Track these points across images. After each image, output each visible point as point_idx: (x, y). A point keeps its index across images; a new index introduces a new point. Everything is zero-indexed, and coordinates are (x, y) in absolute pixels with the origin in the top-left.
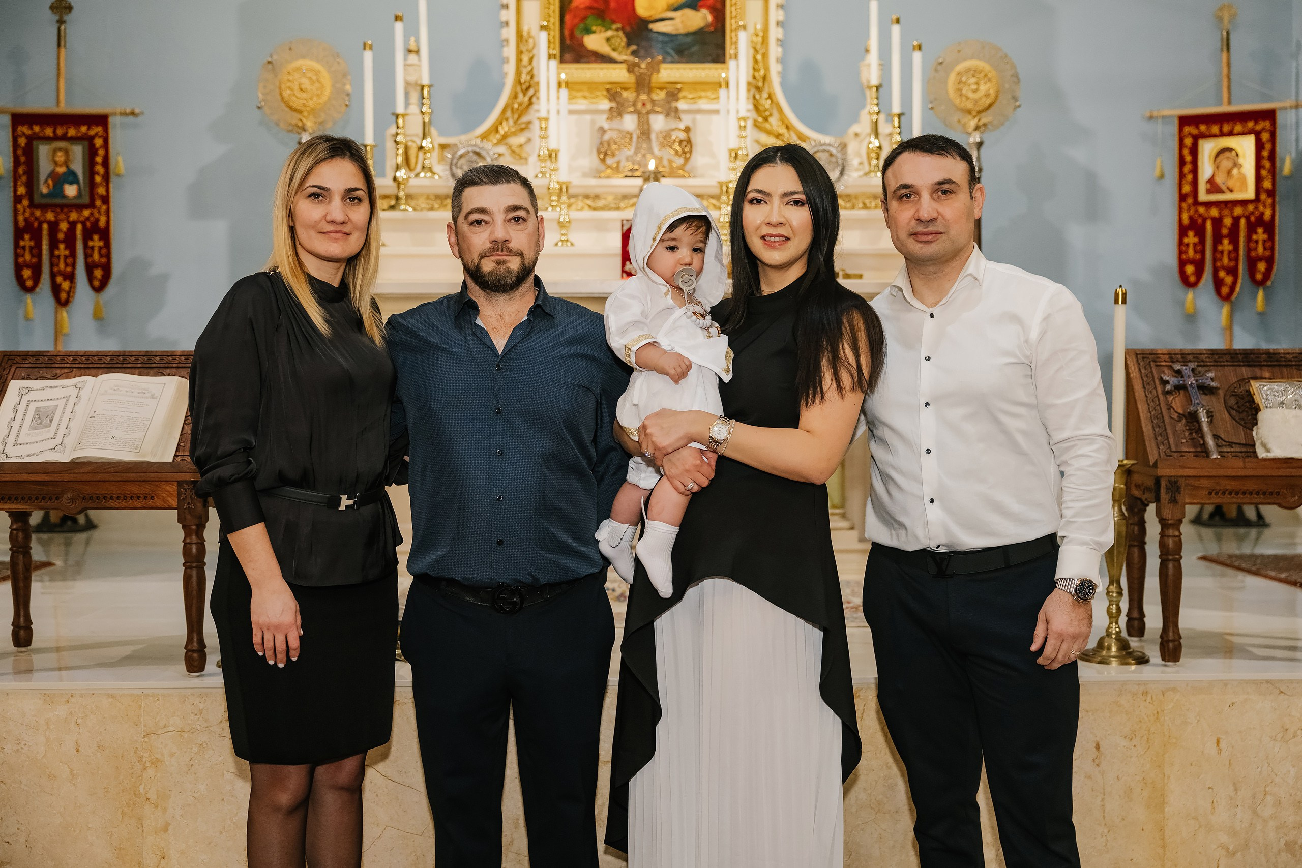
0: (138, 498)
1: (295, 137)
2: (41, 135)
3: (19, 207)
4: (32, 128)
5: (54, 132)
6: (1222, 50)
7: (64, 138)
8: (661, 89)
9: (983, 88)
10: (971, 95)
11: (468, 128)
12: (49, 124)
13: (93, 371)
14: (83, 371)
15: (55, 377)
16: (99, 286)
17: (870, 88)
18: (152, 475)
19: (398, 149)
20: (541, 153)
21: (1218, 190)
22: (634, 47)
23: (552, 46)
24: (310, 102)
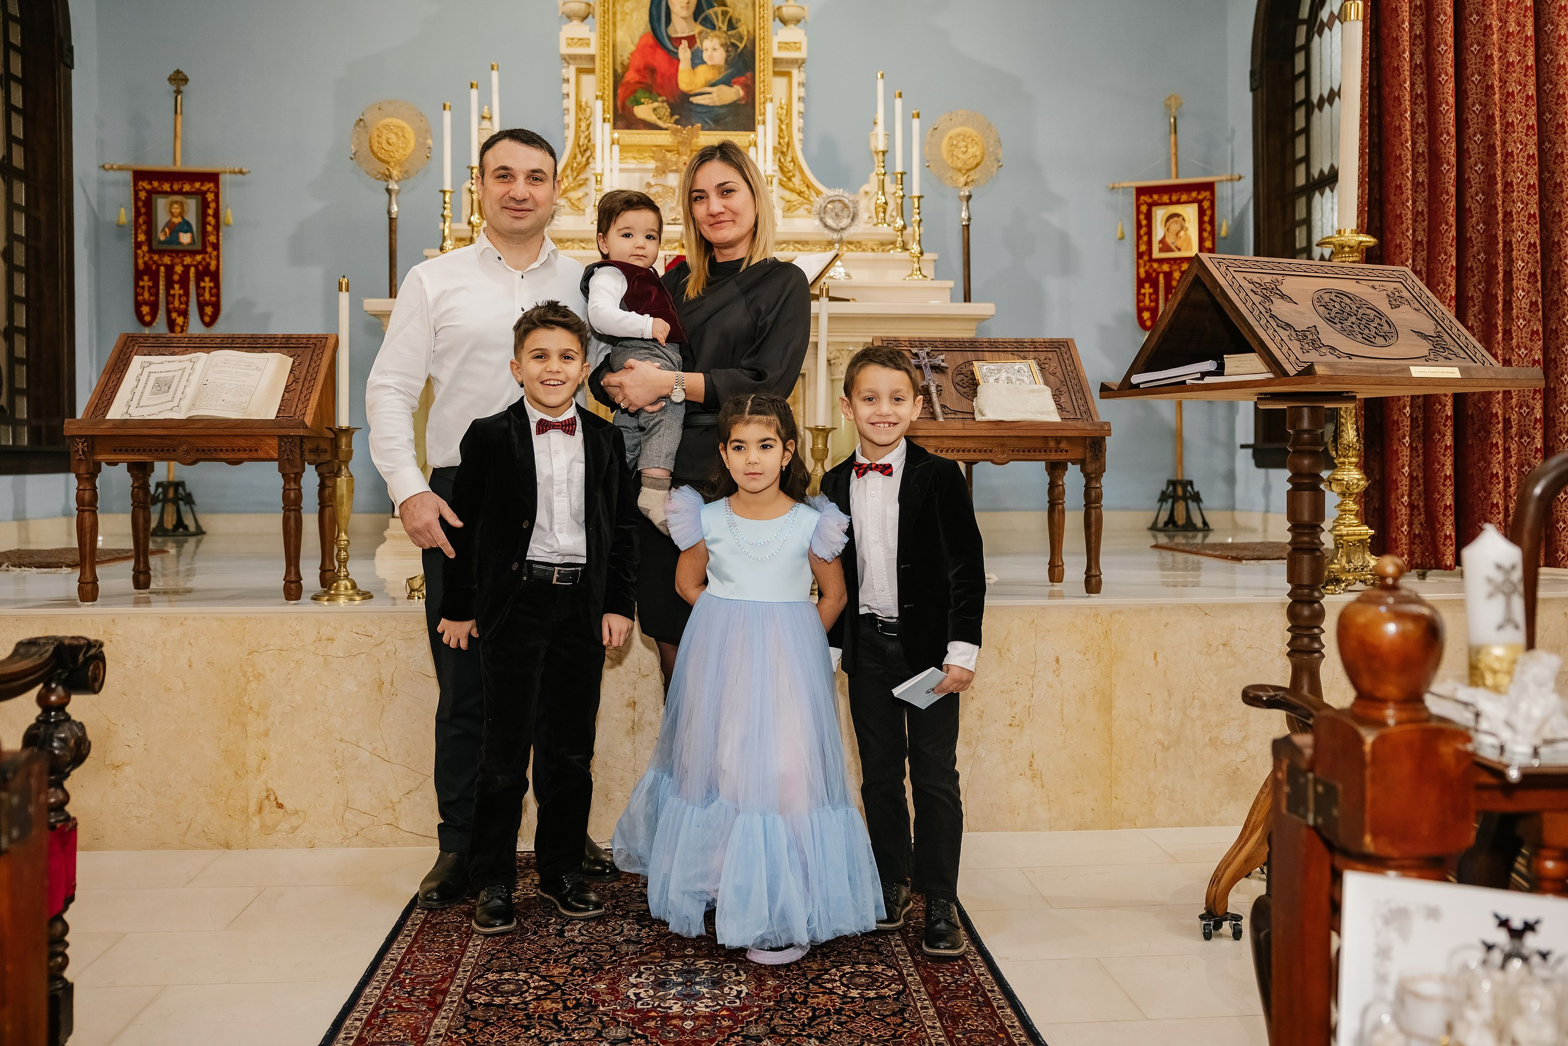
0: (245, 450)
1: (384, 184)
2: (159, 189)
3: (139, 252)
4: (151, 184)
5: (171, 187)
6: (1171, 133)
7: (180, 192)
9: (971, 150)
10: (961, 156)
12: (166, 181)
13: (206, 349)
14: (197, 349)
15: (173, 354)
16: (210, 319)
17: (877, 153)
18: (256, 430)
21: (1170, 250)
22: (677, 117)
23: (606, 113)
24: (396, 154)
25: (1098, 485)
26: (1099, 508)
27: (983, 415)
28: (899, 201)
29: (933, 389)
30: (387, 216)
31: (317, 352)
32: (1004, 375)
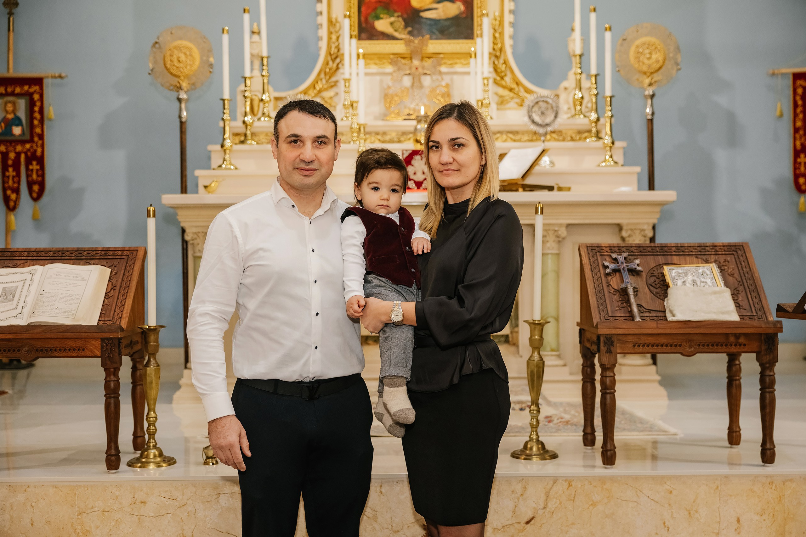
0: (74, 350)
1: (175, 94)
5: (6, 90)
7: (13, 94)
8: (429, 58)
9: (654, 57)
10: (646, 61)
11: (294, 86)
12: (2, 85)
13: (42, 262)
14: (35, 262)
15: (15, 266)
16: (37, 197)
17: (575, 56)
18: (83, 334)
19: (246, 102)
20: (346, 103)
22: (409, 29)
23: (353, 28)
24: (185, 70)
25: (772, 374)
26: (773, 392)
27: (674, 316)
28: (594, 100)
29: (631, 291)
30: (178, 120)
31: (130, 263)
32: (690, 278)
